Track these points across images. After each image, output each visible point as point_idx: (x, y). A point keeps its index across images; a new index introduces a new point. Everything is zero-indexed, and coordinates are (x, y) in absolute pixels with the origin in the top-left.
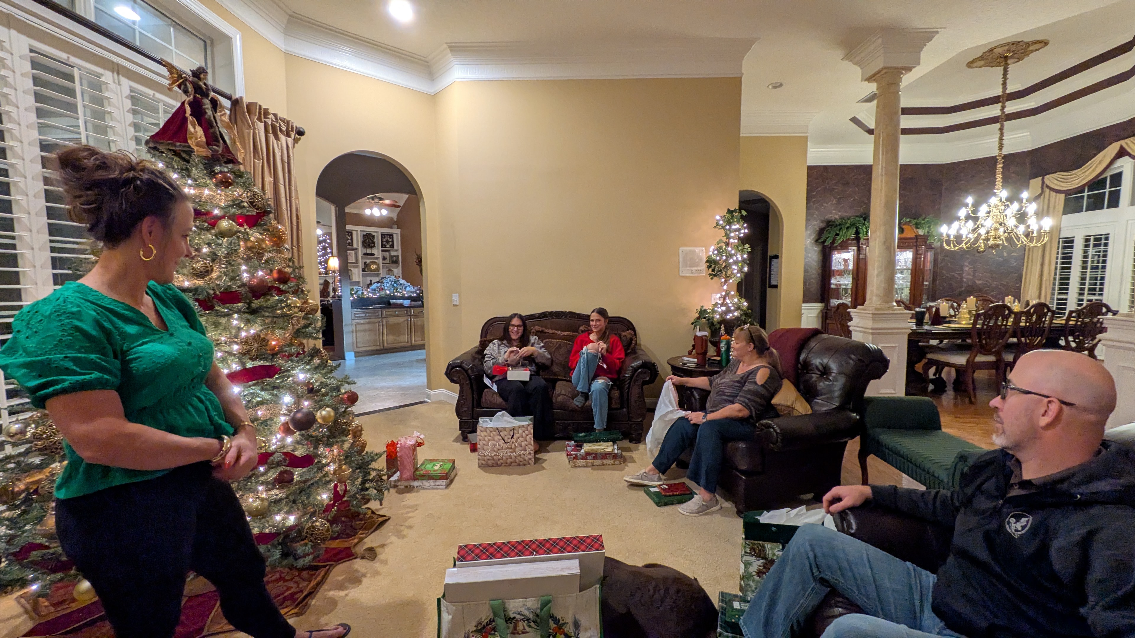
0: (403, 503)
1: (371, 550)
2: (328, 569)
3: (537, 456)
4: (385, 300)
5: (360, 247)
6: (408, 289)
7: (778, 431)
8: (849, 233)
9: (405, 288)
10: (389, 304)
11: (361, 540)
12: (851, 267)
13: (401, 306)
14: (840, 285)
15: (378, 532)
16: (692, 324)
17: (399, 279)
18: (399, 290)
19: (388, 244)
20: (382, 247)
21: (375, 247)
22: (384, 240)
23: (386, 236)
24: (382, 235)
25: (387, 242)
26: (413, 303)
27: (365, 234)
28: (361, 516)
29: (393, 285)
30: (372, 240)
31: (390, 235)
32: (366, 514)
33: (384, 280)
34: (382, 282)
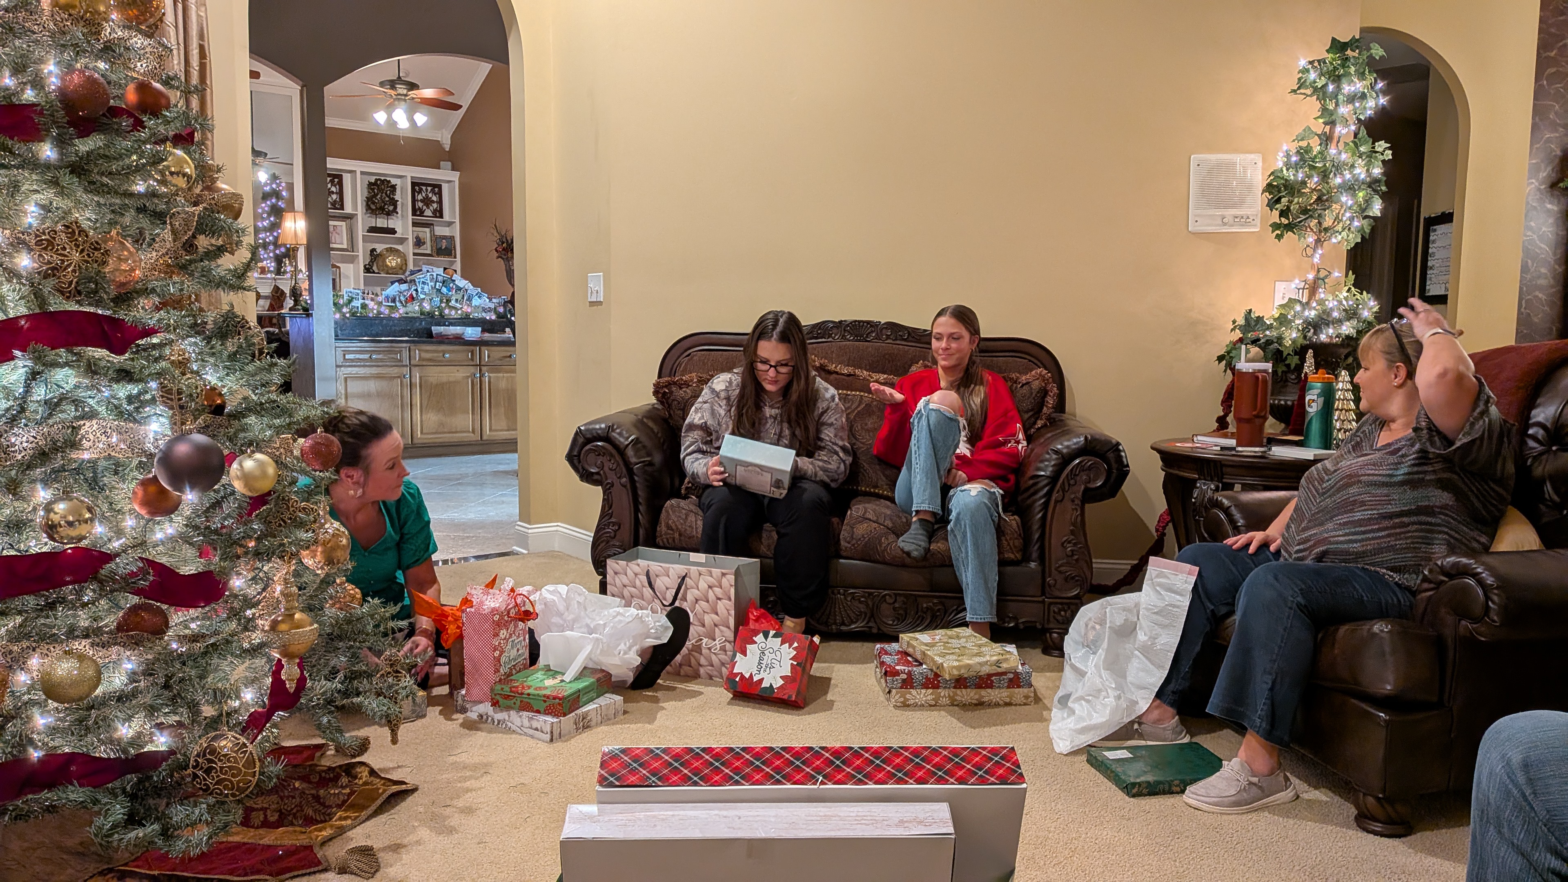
0: (452, 759)
1: (366, 852)
4: (419, 324)
5: (360, 213)
6: (476, 302)
7: (1490, 581)
9: (470, 299)
10: (430, 335)
11: (341, 831)
13: (459, 340)
15: (383, 816)
16: (1220, 359)
17: (455, 277)
18: (453, 303)
19: (428, 208)
20: (414, 214)
21: (397, 213)
22: (420, 197)
23: (424, 188)
24: (414, 184)
25: (427, 202)
26: (487, 336)
27: (373, 181)
28: (344, 780)
29: (439, 291)
30: (389, 197)
31: (434, 186)
32: (356, 777)
33: (418, 277)
34: (413, 281)
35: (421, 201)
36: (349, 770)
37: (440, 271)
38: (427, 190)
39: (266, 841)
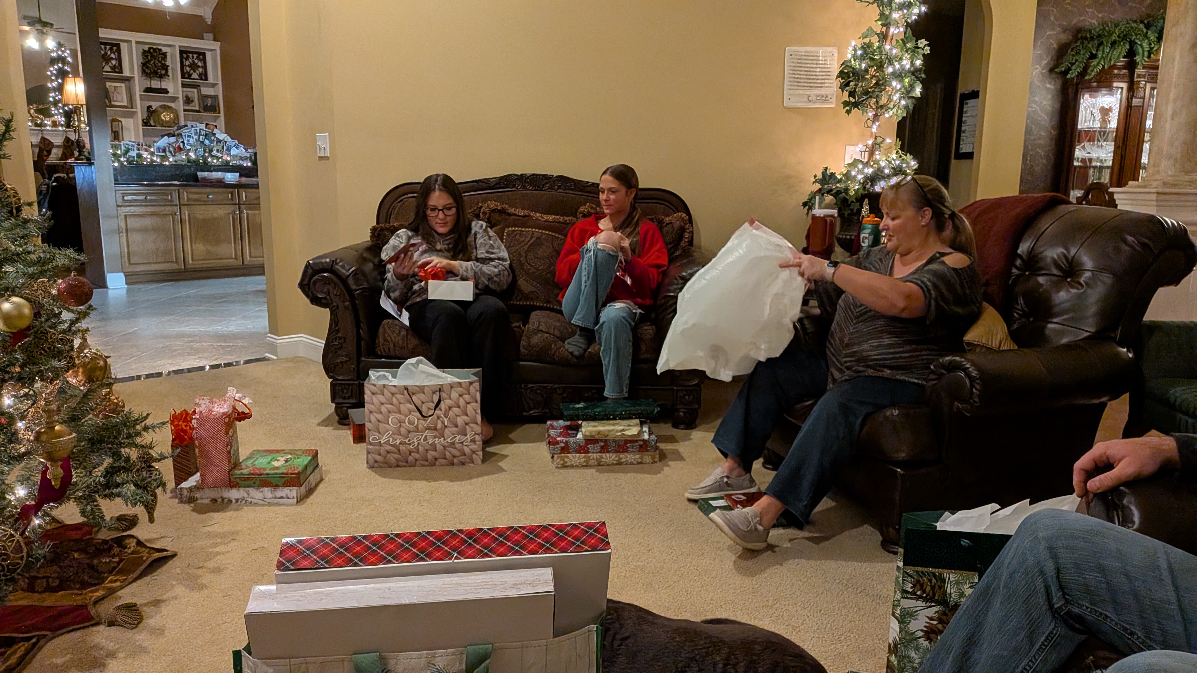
0: (206, 529)
1: (131, 608)
2: (35, 644)
3: (488, 449)
4: (187, 171)
5: (137, 74)
6: (234, 151)
8: (1116, 53)
9: (229, 149)
10: (196, 179)
11: (111, 592)
12: (1113, 124)
13: (220, 183)
14: (1090, 160)
15: (147, 579)
17: (216, 131)
18: (214, 153)
19: (195, 71)
20: (183, 77)
21: (168, 76)
22: (187, 63)
23: (191, 55)
24: (181, 52)
25: (194, 66)
26: (244, 180)
27: (147, 49)
28: (116, 550)
29: (202, 142)
30: (161, 62)
31: (199, 54)
32: (126, 548)
33: (184, 131)
34: (180, 135)
35: (189, 66)
36: (120, 542)
37: (203, 126)
38: (193, 57)
39: (47, 603)
